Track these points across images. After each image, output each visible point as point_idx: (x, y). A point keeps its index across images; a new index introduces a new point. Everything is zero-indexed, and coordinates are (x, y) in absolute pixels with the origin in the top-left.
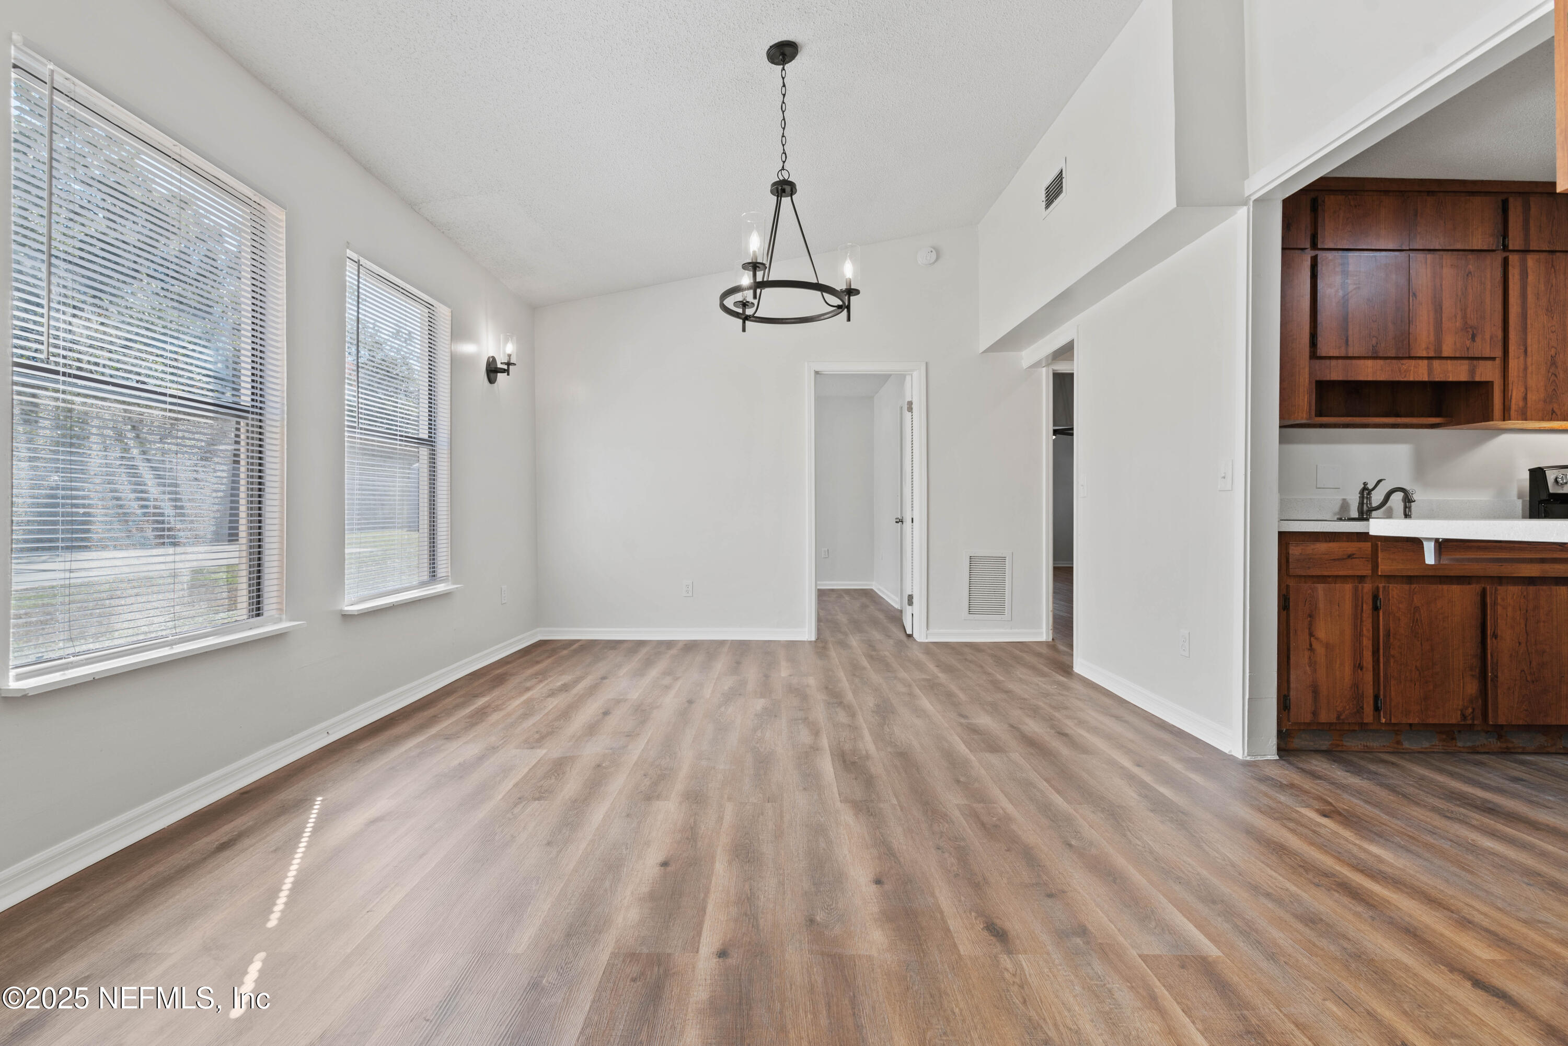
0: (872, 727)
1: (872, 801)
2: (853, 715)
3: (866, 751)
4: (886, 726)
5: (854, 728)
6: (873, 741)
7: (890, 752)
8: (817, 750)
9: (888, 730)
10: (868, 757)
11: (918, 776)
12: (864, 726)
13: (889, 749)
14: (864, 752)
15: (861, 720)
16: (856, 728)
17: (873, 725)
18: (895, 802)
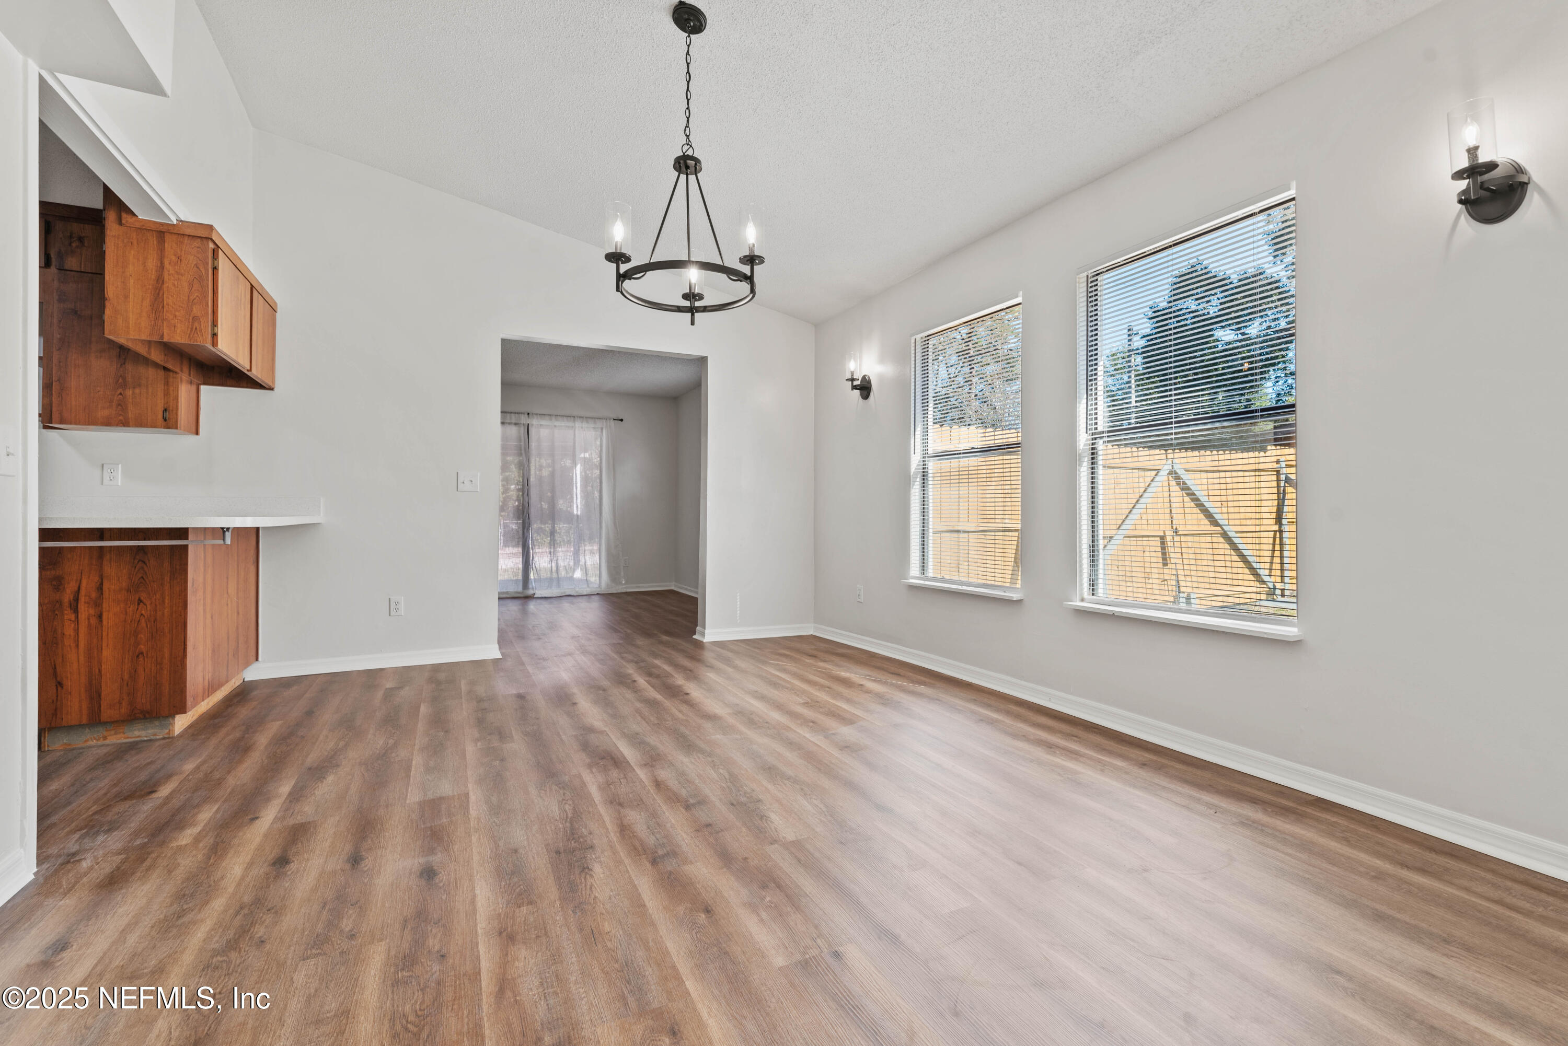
0: (591, 809)
1: (582, 735)
2: (624, 829)
3: (592, 772)
4: (570, 815)
5: (616, 802)
6: (585, 785)
7: (566, 775)
8: (645, 765)
9: (567, 807)
10: (590, 766)
11: (540, 758)
12: (602, 810)
13: (567, 778)
14: (594, 770)
15: (607, 819)
16: (611, 803)
17: (589, 813)
18: (564, 737)
